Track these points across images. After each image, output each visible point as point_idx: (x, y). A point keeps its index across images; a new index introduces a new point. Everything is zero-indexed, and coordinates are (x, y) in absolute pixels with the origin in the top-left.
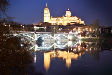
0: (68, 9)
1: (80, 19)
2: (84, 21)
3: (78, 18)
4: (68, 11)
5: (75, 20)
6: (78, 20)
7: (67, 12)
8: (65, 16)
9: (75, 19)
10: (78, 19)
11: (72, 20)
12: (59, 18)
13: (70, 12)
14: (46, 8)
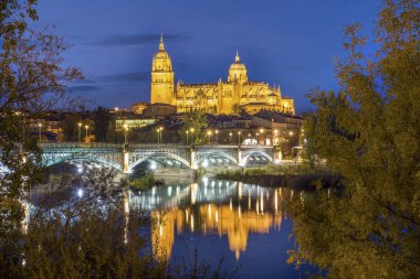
0: (237, 59)
1: (279, 94)
2: (292, 101)
3: (271, 87)
4: (238, 62)
5: (262, 96)
6: (273, 95)
7: (232, 66)
8: (225, 81)
9: (261, 93)
10: (270, 92)
11: (251, 96)
12: (204, 88)
13: (243, 66)
14: (159, 55)
